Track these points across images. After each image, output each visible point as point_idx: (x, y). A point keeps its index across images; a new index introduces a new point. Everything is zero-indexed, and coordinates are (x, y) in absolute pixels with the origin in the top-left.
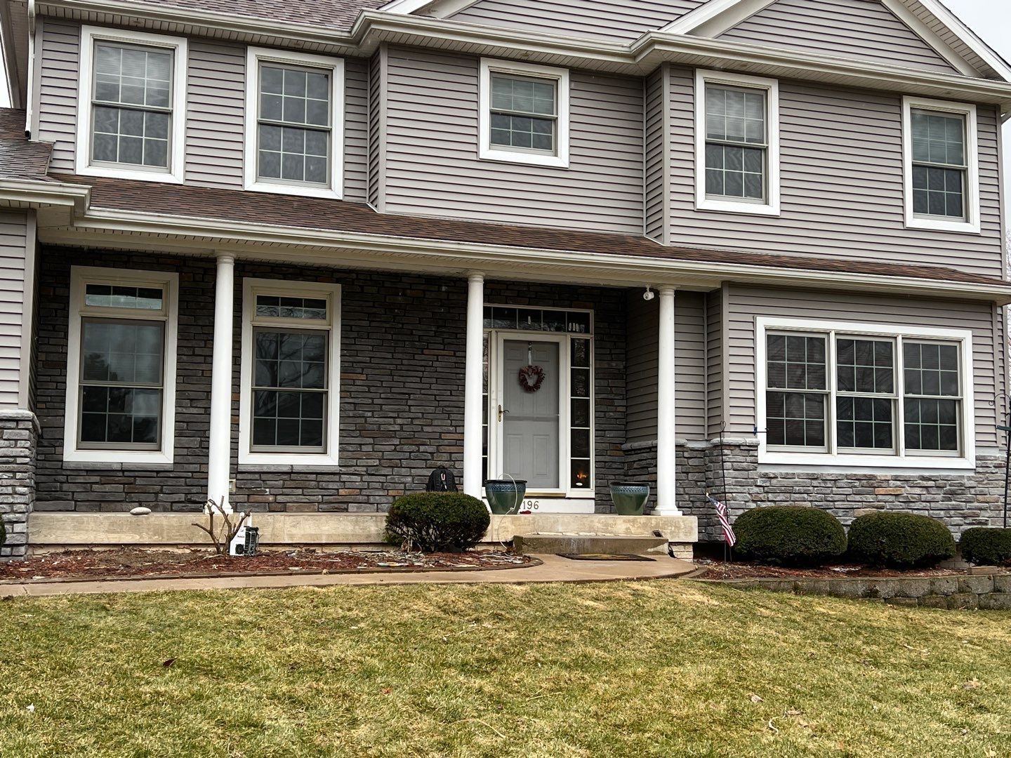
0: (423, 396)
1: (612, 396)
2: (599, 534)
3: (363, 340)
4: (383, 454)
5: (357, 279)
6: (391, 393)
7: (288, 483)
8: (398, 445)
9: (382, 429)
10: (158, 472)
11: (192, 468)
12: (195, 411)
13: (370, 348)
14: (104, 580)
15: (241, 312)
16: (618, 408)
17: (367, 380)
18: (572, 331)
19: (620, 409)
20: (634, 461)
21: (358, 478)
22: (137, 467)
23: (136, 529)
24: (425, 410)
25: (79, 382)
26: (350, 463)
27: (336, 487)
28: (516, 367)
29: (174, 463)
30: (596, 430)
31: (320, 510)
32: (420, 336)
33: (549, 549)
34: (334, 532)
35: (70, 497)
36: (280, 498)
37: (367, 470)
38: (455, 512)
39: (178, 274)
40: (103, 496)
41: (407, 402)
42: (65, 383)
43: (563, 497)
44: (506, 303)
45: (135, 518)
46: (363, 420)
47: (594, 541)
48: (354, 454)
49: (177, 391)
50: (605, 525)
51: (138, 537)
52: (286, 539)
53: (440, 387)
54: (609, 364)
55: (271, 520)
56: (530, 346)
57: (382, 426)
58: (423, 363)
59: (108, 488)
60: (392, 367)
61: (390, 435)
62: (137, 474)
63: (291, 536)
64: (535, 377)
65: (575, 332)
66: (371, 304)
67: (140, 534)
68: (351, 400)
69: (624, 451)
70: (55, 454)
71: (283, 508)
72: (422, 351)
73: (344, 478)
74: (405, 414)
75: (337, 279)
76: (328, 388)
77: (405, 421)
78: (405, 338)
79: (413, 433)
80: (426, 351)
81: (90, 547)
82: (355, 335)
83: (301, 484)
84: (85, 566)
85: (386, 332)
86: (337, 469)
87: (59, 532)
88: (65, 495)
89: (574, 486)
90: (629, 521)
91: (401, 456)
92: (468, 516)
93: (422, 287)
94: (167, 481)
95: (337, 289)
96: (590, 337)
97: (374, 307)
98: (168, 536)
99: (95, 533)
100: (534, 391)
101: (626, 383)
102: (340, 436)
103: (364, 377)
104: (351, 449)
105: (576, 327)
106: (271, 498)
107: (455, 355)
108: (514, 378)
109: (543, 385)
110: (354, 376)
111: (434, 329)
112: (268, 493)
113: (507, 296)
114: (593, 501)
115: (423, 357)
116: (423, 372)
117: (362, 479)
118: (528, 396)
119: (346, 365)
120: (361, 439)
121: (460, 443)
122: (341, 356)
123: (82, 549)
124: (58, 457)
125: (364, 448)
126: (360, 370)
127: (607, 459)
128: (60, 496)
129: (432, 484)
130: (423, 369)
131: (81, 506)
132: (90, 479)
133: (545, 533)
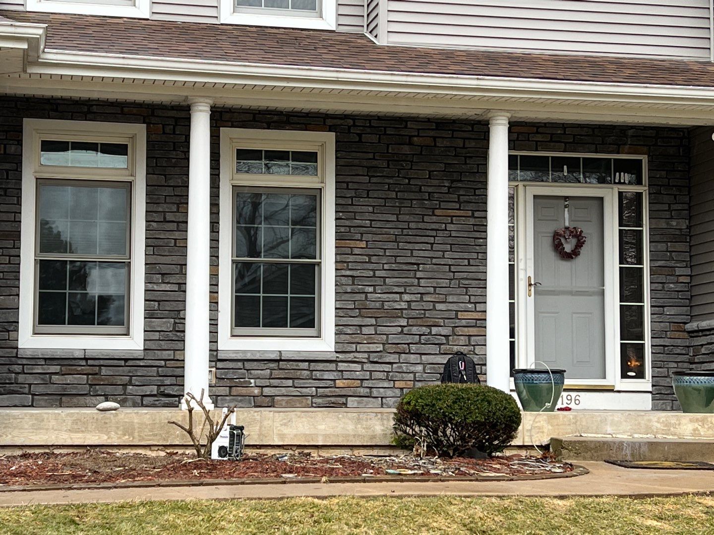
0: (435, 266)
1: (672, 264)
2: (659, 436)
3: (361, 200)
4: (387, 338)
5: (354, 125)
6: (396, 263)
7: (276, 373)
8: (405, 326)
9: (386, 307)
10: (126, 360)
11: (166, 354)
12: (168, 287)
13: (371, 209)
14: (70, 488)
15: (219, 169)
16: (680, 278)
17: (367, 248)
18: (620, 183)
19: (681, 279)
20: (702, 345)
21: (358, 367)
22: (103, 355)
23: (103, 427)
24: (437, 283)
25: (35, 256)
26: (349, 349)
27: (333, 378)
28: (551, 228)
29: (145, 350)
30: (652, 306)
31: (314, 405)
32: (429, 193)
33: (595, 454)
34: (331, 431)
35: (26, 390)
36: (267, 391)
37: (369, 356)
38: (478, 408)
39: (145, 125)
40: (65, 389)
41: (415, 274)
42: (19, 256)
43: (611, 390)
44: (537, 150)
45: (101, 415)
46: (363, 296)
47: (653, 445)
48: (352, 338)
49: (146, 264)
50: (666, 426)
51: (106, 437)
52: (276, 439)
53: (456, 255)
54: (668, 224)
55: (258, 418)
56: (566, 203)
57: (386, 303)
58: (434, 226)
59: (69, 379)
60: (397, 232)
61: (396, 314)
62: (102, 362)
63: (282, 436)
64: (574, 241)
65: (624, 183)
66: (371, 156)
67: (108, 433)
68: (348, 273)
69: (689, 332)
70: (9, 340)
71: (270, 403)
72: (433, 212)
73: (342, 366)
74: (413, 288)
75: (330, 126)
76: (321, 259)
77: (413, 297)
78: (412, 196)
79: (423, 312)
80: (437, 212)
81: (51, 448)
82: (352, 193)
83: (292, 374)
84: (48, 471)
85: (389, 189)
86: (333, 356)
87: (16, 432)
88: (21, 388)
89: (624, 375)
90: (697, 420)
91: (409, 339)
92: (494, 414)
93: (432, 133)
94: (136, 371)
95: (330, 138)
96: (643, 189)
97: (374, 159)
98: (140, 436)
99: (56, 432)
100: (572, 258)
101: (690, 246)
102: (336, 316)
103: (363, 244)
104: (349, 332)
106: (256, 391)
107: (473, 216)
108: (547, 242)
109: (583, 250)
110: (352, 244)
111: (447, 185)
112: (253, 385)
113: (537, 142)
114: (650, 395)
115: (434, 218)
116: (434, 237)
117: (362, 367)
118: (565, 265)
119: (342, 229)
120: (361, 319)
121: (481, 323)
122: (336, 219)
123: (42, 451)
124: (12, 343)
125: (365, 330)
126: (358, 236)
127: (667, 342)
128: (15, 389)
129: (448, 374)
130: (434, 233)
131: (39, 400)
132: (49, 369)
133: (590, 435)
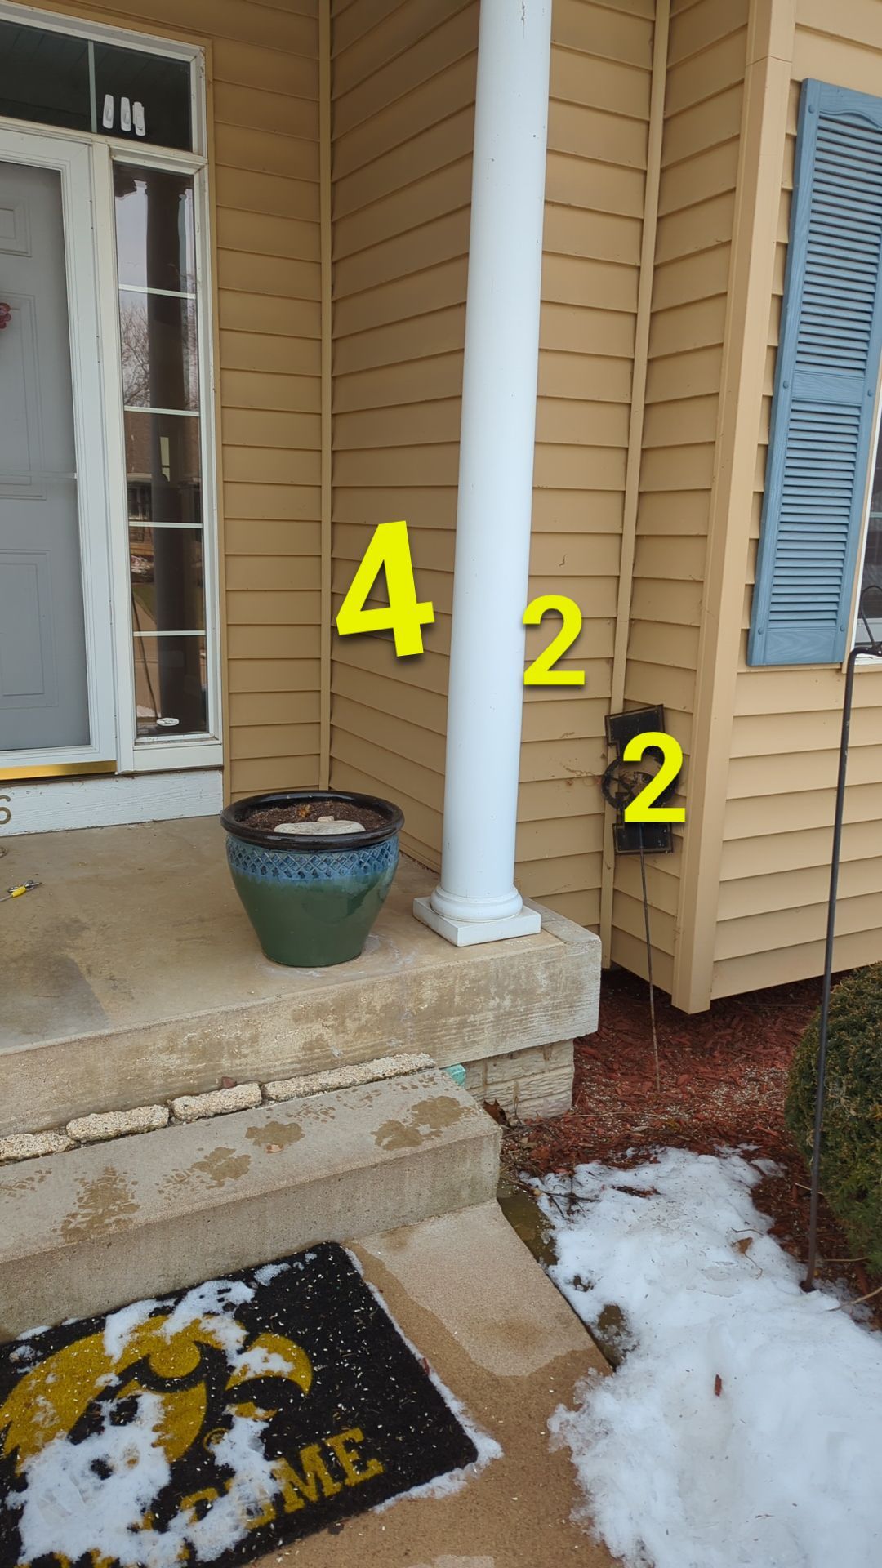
18: (116, 132)
30: (224, 533)
43: (103, 772)
65: (131, 136)
89: (147, 730)
96: (194, 165)
105: (135, 115)
114: (217, 777)
